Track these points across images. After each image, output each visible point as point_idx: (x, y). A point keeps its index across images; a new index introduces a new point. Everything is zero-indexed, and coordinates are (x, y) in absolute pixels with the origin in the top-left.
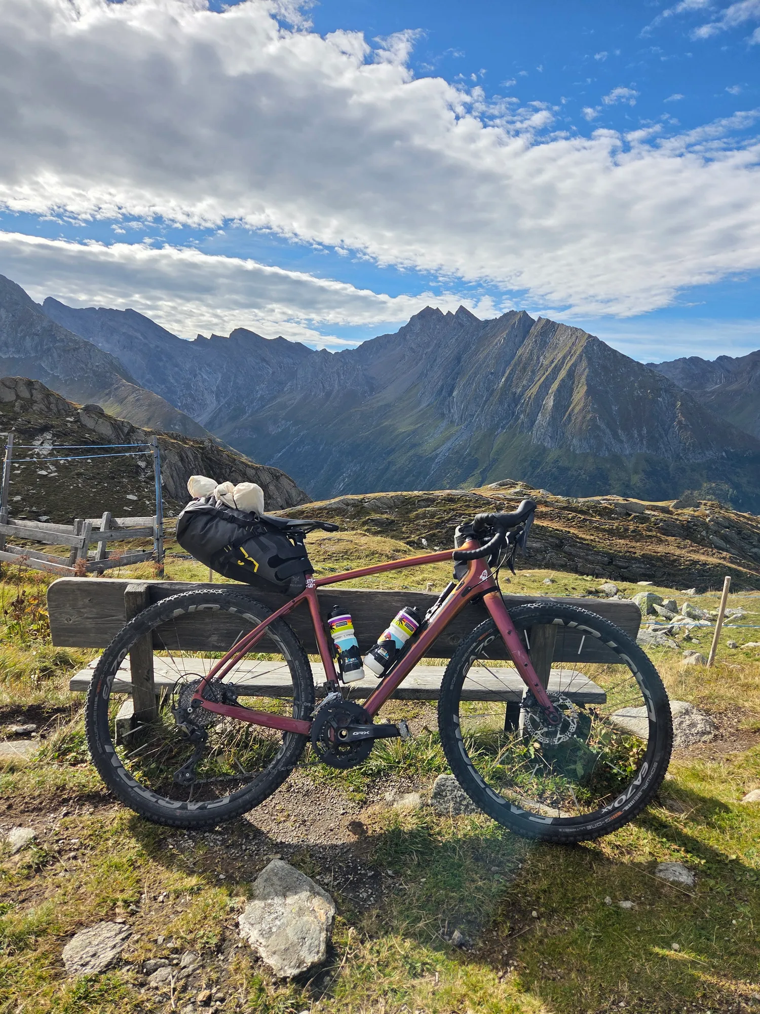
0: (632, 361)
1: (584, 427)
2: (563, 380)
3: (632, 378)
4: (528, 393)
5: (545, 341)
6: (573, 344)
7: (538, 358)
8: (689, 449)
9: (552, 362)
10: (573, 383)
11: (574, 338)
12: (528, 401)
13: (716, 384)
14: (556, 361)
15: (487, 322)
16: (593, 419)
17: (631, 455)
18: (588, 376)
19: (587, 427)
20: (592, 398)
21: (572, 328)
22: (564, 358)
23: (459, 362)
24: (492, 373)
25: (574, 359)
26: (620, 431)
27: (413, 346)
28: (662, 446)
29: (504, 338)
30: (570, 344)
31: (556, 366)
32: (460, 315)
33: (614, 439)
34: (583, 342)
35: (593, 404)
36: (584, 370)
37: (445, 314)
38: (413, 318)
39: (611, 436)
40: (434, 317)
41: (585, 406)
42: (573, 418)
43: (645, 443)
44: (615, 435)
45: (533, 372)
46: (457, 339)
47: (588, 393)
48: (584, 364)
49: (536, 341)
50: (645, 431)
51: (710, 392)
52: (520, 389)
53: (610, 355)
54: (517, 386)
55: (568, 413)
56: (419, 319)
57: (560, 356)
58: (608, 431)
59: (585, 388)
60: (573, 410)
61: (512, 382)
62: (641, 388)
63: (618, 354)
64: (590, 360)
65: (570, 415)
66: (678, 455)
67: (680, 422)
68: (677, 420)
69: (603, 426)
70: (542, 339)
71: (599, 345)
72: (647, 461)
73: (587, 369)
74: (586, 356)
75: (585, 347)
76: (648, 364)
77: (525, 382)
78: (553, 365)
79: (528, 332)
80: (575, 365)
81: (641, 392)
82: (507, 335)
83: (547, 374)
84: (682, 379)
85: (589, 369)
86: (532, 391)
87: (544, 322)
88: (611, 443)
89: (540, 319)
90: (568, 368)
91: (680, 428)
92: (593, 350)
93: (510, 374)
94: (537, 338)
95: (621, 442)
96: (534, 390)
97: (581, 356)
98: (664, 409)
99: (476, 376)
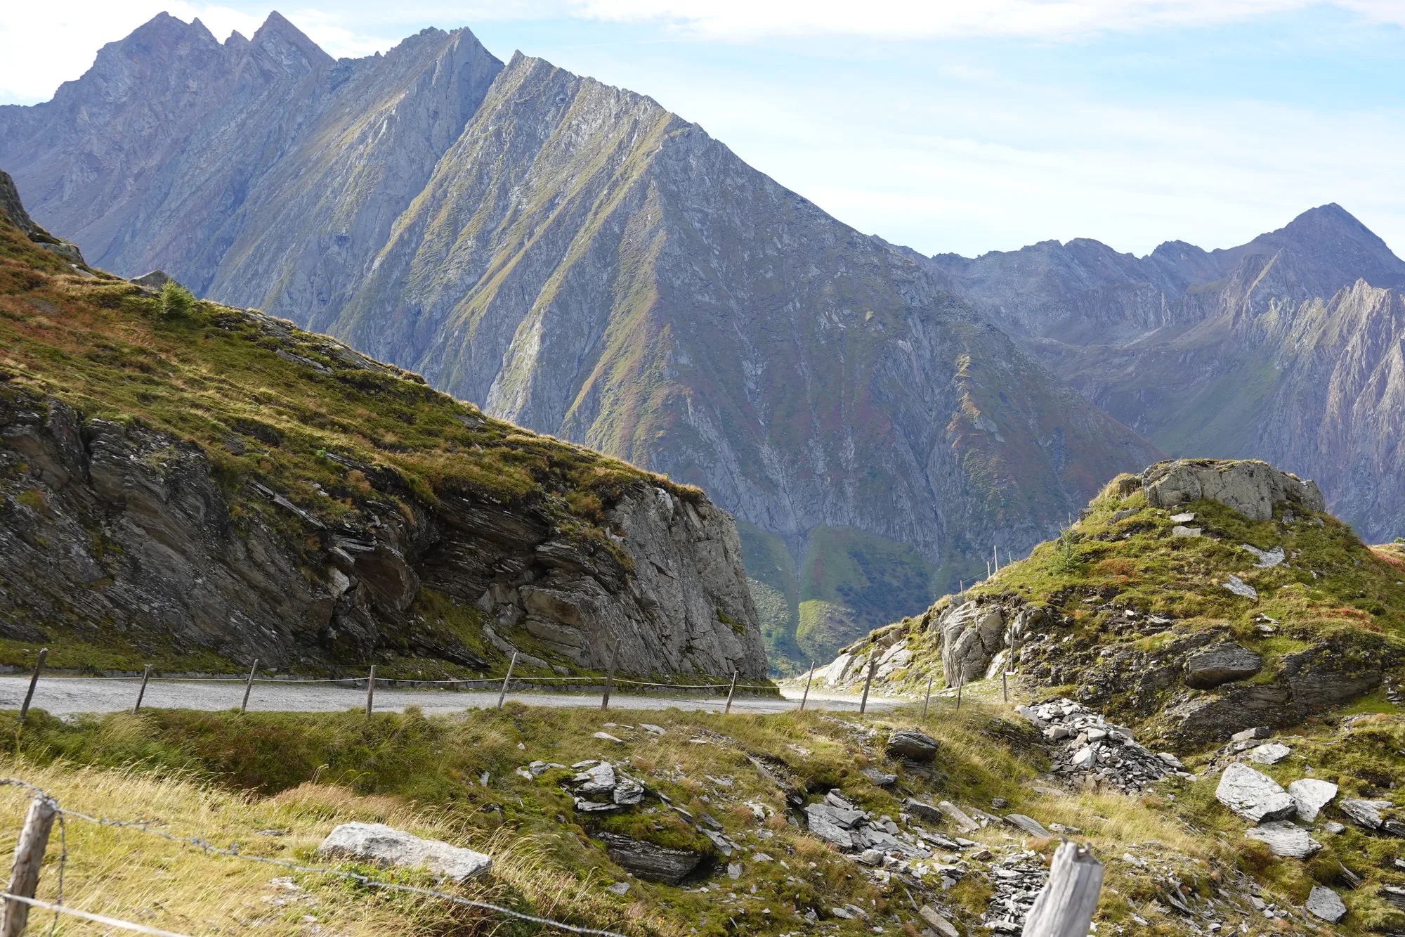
0: (816, 212)
1: (641, 433)
2: (578, 268)
3: (814, 271)
4: (462, 311)
5: (532, 136)
6: (621, 147)
7: (504, 191)
8: (992, 515)
9: (552, 204)
10: (613, 278)
11: (626, 127)
12: (460, 339)
13: (1146, 326)
14: (562, 203)
15: (347, 65)
16: (673, 406)
17: (804, 534)
18: (663, 255)
19: (651, 429)
20: (673, 329)
21: (619, 94)
22: (589, 192)
23: (239, 201)
24: (341, 240)
25: (621, 194)
26: (766, 451)
27: (98, 148)
28: (906, 504)
29: (391, 119)
30: (609, 149)
31: (558, 222)
32: (269, 46)
33: (745, 474)
34: (654, 142)
35: (676, 353)
36: (652, 235)
37: (221, 41)
38: (106, 54)
39: (734, 466)
40: (183, 50)
41: (649, 359)
42: (606, 402)
43: (850, 491)
44: (749, 460)
45: (484, 239)
46: (243, 124)
47: (659, 314)
48: (653, 212)
49: (498, 134)
50: (849, 452)
51: (1126, 352)
52: (433, 298)
53: (742, 188)
54: (424, 289)
55: (587, 385)
56: (129, 55)
57: (577, 185)
58: (723, 447)
59: (652, 295)
60: (606, 372)
61: (407, 269)
62: (842, 302)
63: (769, 188)
64: (672, 199)
65: (595, 388)
66: (959, 538)
67: (965, 424)
68: (956, 416)
69: (708, 431)
70: (519, 129)
71: (706, 154)
72: (856, 555)
73: (662, 234)
74: (663, 189)
75: (660, 159)
76: (940, 258)
77: (453, 274)
78: (552, 216)
79: (478, 103)
80: (621, 217)
81: (845, 319)
82: (401, 107)
83: (528, 245)
84: (1045, 308)
85: (670, 231)
86: (473, 304)
87: (528, 69)
88: (735, 489)
89: (518, 57)
90: (597, 225)
91: (966, 442)
92: (686, 169)
93: (402, 242)
94: (505, 124)
95: (771, 486)
96: (482, 299)
97: (643, 186)
98: (919, 378)
99: (280, 249)
